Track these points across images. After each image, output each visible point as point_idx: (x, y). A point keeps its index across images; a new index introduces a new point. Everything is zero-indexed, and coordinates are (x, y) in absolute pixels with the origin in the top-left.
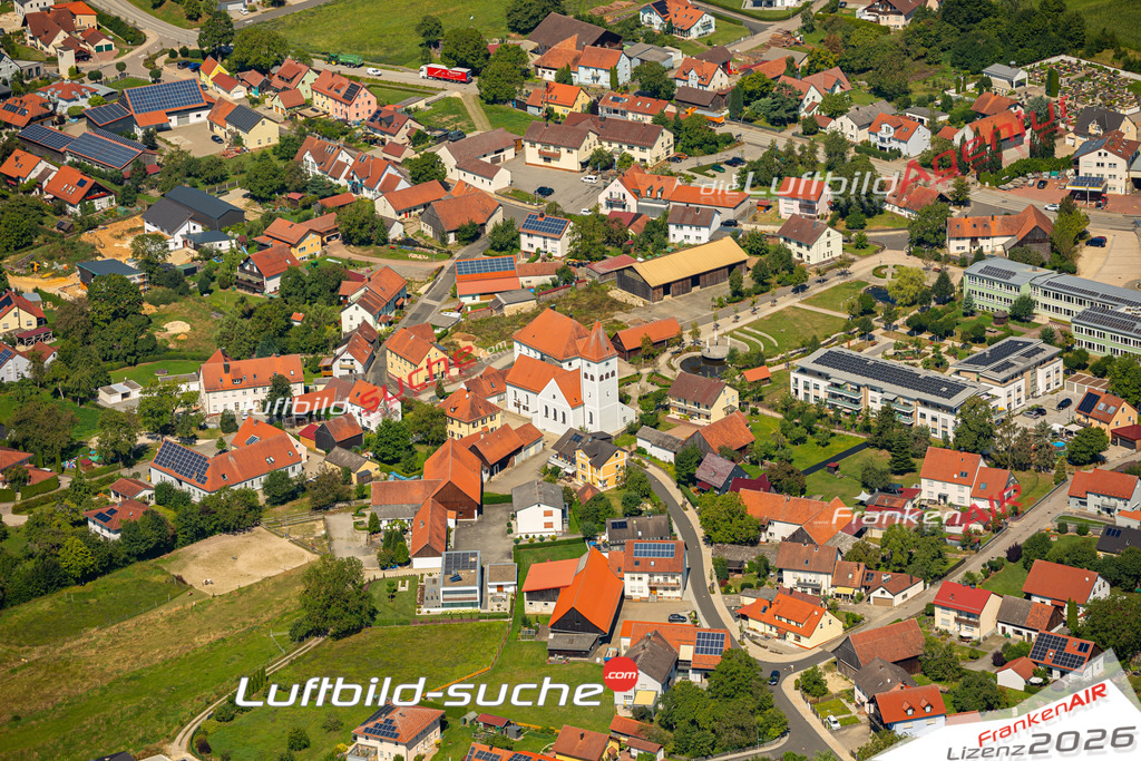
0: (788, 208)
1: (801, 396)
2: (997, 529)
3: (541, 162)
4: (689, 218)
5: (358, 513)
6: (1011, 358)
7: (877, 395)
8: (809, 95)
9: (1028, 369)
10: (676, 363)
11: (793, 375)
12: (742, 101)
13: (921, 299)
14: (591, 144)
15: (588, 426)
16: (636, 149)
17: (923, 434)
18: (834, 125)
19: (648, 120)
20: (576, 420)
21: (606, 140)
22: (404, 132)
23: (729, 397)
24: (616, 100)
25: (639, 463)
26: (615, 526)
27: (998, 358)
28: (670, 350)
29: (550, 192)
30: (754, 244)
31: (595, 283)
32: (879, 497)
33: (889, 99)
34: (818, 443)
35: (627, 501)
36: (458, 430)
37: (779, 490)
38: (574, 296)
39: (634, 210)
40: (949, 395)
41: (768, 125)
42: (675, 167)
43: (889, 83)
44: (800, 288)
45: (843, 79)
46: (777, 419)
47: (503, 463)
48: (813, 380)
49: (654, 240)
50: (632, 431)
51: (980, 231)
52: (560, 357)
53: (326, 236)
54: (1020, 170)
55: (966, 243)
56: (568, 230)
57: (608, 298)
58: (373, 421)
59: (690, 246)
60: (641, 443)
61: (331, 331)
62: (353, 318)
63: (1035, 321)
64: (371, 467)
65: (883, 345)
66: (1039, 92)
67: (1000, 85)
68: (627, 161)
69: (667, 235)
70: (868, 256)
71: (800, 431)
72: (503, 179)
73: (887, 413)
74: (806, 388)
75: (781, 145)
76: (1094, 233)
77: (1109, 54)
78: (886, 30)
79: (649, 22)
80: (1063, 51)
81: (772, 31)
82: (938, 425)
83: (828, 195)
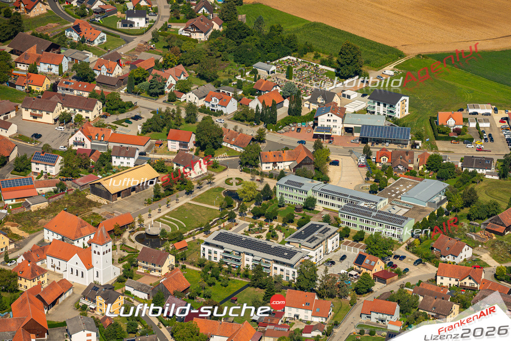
0: (174, 146)
1: (207, 257)
2: (329, 334)
3: (32, 119)
4: (123, 152)
6: (315, 234)
7: (251, 258)
8: (169, 80)
9: (324, 240)
10: (133, 238)
11: (202, 246)
12: (134, 82)
13: (257, 200)
15: (96, 279)
16: (84, 111)
17: (276, 279)
18: (184, 97)
19: (86, 95)
20: (90, 277)
21: (66, 107)
23: (171, 260)
24: (67, 83)
25: (128, 300)
27: (308, 233)
28: (128, 230)
29: (40, 136)
30: (160, 167)
31: (77, 191)
32: (264, 318)
33: (210, 81)
34: (221, 285)
36: (24, 283)
38: (67, 198)
39: (89, 147)
40: (289, 257)
41: (149, 96)
42: (106, 121)
43: (208, 74)
44: (189, 193)
45: (185, 71)
46: (196, 271)
47: (54, 303)
48: (213, 249)
49: (104, 165)
50: (120, 280)
51: (277, 159)
52: (73, 238)
54: (286, 122)
55: (271, 165)
56: (59, 161)
57: (87, 200)
60: (127, 288)
63: (316, 209)
65: (241, 226)
66: (283, 77)
67: (262, 73)
68: (79, 118)
69: (111, 161)
70: (220, 172)
71: (211, 279)
72: (13, 129)
74: (210, 252)
76: (333, 158)
77: (312, 55)
78: (196, 41)
79: (71, 36)
80: (289, 54)
81: (137, 41)
82: (284, 273)
83: (193, 138)
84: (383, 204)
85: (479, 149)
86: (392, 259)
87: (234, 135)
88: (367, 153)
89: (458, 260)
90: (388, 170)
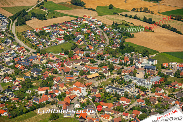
0: (104, 69)
1: (106, 91)
2: (129, 106)
3: (75, 64)
4: (93, 71)
5: (56, 105)
7: (115, 91)
8: (105, 57)
9: (131, 88)
10: (92, 87)
11: (105, 89)
12: (98, 57)
13: (119, 80)
14: (81, 62)
17: (120, 95)
18: (108, 60)
19: (87, 59)
20: (81, 94)
21: (83, 62)
22: (60, 61)
23: (98, 91)
24: (84, 57)
25: (88, 99)
26: (86, 106)
27: (128, 87)
29: (77, 68)
30: (100, 74)
31: (82, 78)
32: (116, 103)
33: (114, 57)
34: (108, 96)
35: (87, 103)
36: (67, 95)
37: (104, 102)
38: (80, 80)
39: (86, 70)
40: (123, 91)
41: (101, 60)
42: (91, 65)
43: (114, 55)
44: (105, 79)
45: (109, 55)
46: (103, 94)
47: (73, 99)
48: (108, 89)
49: (89, 73)
50: (87, 95)
51: (125, 72)
52: (79, 87)
53: (51, 73)
54: (129, 65)
55: (124, 73)
56: (79, 72)
57: (84, 80)
58: (58, 94)
59: (93, 74)
60: (88, 97)
61: (52, 84)
62: (55, 82)
63: (132, 82)
64: (58, 100)
65: (115, 85)
66: (131, 56)
67: (126, 55)
68: (85, 64)
70: (113, 75)
71: (106, 95)
72: (71, 66)
73: (116, 93)
75: (103, 62)
76: (138, 72)
77: (138, 52)
78: (113, 49)
79: (87, 48)
80: (133, 52)
81: (101, 49)
82: (122, 94)
83: (108, 68)
84: (146, 81)
85: (171, 71)
86: (146, 92)
87: (117, 67)
88: (145, 72)
89: (160, 92)
90: (149, 75)
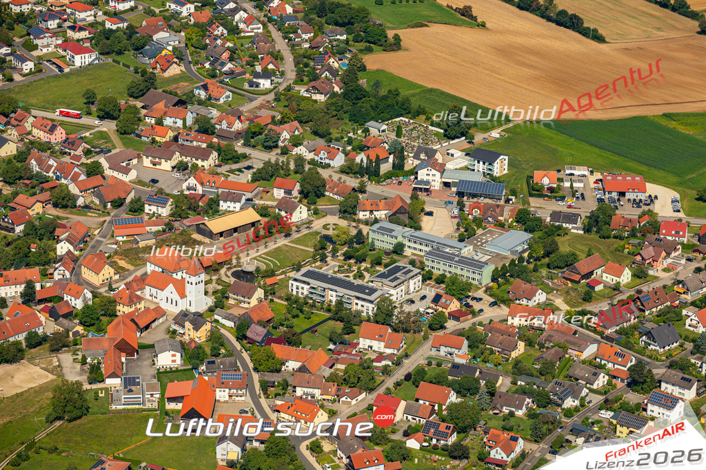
0: (279, 193)
1: (294, 293)
2: (398, 363)
3: (151, 166)
4: (230, 197)
5: (75, 353)
6: (398, 275)
7: (334, 294)
8: (283, 135)
9: (406, 280)
10: (229, 273)
11: (291, 282)
12: (251, 136)
13: (349, 242)
14: (177, 158)
15: (189, 308)
16: (200, 160)
17: (358, 313)
18: (296, 151)
19: (204, 145)
20: (183, 305)
21: (184, 156)
22: (80, 149)
23: (260, 293)
24: (187, 135)
25: (216, 327)
26: (209, 362)
27: (392, 274)
28: (226, 267)
29: (157, 181)
30: (263, 211)
31: (184, 231)
32: (339, 347)
33: (321, 136)
34: (305, 318)
35: (213, 349)
36: (122, 309)
37: (290, 343)
38: (174, 237)
39: (201, 192)
40: (370, 294)
41: (263, 149)
42: (219, 170)
43: (321, 130)
44: (288, 235)
45: (299, 127)
46: (283, 305)
47: (147, 327)
48: (301, 285)
49: (212, 208)
50: (211, 310)
51: (374, 207)
52: (172, 271)
53: (45, 203)
54: (389, 176)
55: (368, 213)
56: (170, 203)
57: (191, 239)
58: (78, 304)
59: (230, 211)
60: (216, 317)
61: (52, 253)
62: (63, 248)
63: (404, 254)
64: (80, 329)
65: (331, 267)
66: (393, 136)
67: (374, 132)
68: (195, 166)
69: (218, 205)
70: (319, 218)
71: (295, 312)
72: (133, 175)
73: (340, 303)
74: (297, 288)
75: (273, 161)
76: (427, 209)
77: (423, 117)
78: (316, 101)
79: (199, 94)
80: (402, 115)
81: (260, 100)
82: (364, 309)
83: (298, 187)
84: (467, 250)
85: (570, 207)
86: (469, 301)
87: (336, 185)
88: (461, 206)
89: (531, 304)
90: (478, 222)
